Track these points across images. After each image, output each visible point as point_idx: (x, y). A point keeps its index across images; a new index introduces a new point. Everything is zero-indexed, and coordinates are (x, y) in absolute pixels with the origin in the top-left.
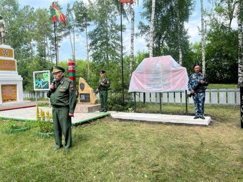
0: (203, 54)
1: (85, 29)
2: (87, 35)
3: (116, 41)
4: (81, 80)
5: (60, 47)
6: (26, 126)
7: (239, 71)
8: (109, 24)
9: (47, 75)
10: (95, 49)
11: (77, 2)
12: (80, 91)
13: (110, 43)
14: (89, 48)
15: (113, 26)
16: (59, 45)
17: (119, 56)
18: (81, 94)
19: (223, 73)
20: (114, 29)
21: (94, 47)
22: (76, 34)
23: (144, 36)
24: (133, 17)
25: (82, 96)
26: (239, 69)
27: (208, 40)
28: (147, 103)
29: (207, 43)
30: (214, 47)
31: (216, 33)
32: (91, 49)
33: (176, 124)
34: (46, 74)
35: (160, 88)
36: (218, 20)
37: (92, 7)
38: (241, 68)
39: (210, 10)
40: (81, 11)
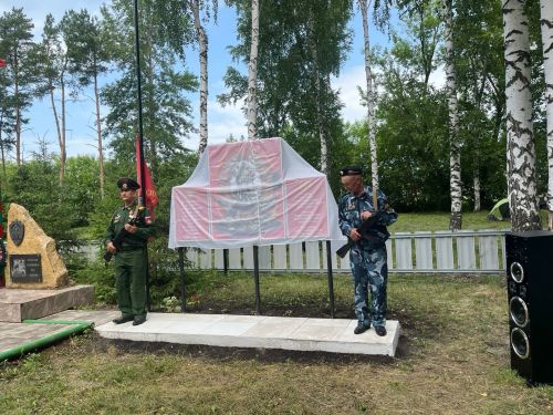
0: (373, 146)
1: (92, 79)
2: (98, 96)
3: (174, 112)
4: (16, 213)
5: (26, 122)
7: (453, 185)
8: (157, 69)
10: (121, 129)
11: (72, 12)
12: (12, 249)
13: (161, 117)
14: (104, 127)
15: (167, 77)
16: (23, 118)
18: (14, 257)
19: (414, 189)
20: (169, 83)
21: (117, 125)
22: (67, 90)
23: (241, 102)
24: (204, 49)
25: (16, 262)
26: (452, 180)
27: (382, 117)
28: (233, 271)
29: (378, 124)
30: (395, 134)
31: (396, 102)
32: (111, 128)
35: (255, 234)
36: (401, 73)
37: (112, 28)
38: (456, 177)
39: (382, 52)
40: (82, 33)
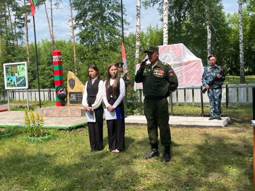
0: (241, 33)
2: (71, 5)
3: (115, 12)
4: (71, 75)
5: (29, 21)
6: (9, 132)
9: (23, 68)
10: (83, 25)
12: (70, 90)
13: (107, 15)
14: (74, 23)
16: (28, 19)
17: (119, 36)
18: (70, 93)
21: (81, 22)
23: (157, 5)
25: (72, 95)
32: (77, 24)
33: (187, 126)
34: (22, 66)
